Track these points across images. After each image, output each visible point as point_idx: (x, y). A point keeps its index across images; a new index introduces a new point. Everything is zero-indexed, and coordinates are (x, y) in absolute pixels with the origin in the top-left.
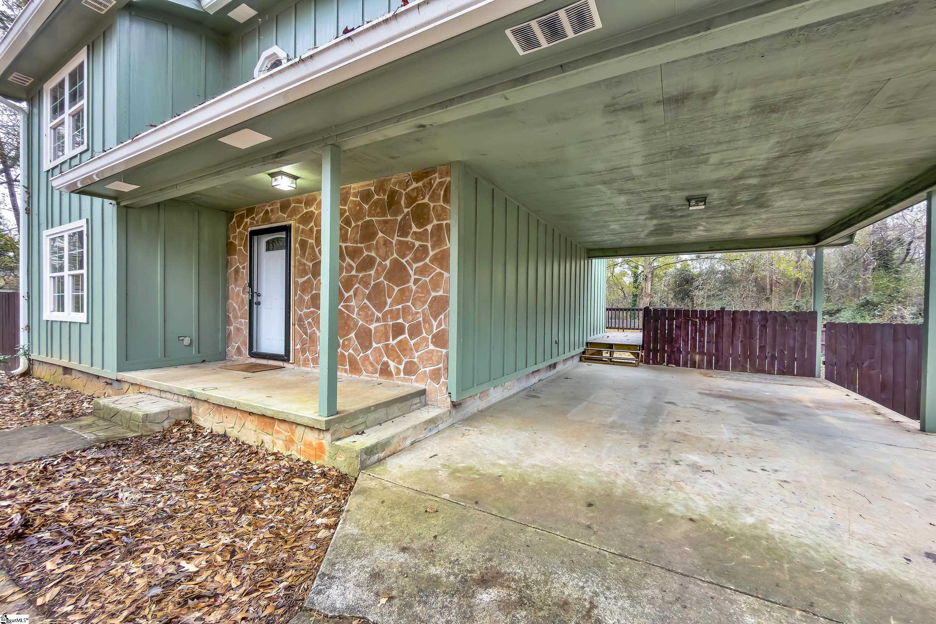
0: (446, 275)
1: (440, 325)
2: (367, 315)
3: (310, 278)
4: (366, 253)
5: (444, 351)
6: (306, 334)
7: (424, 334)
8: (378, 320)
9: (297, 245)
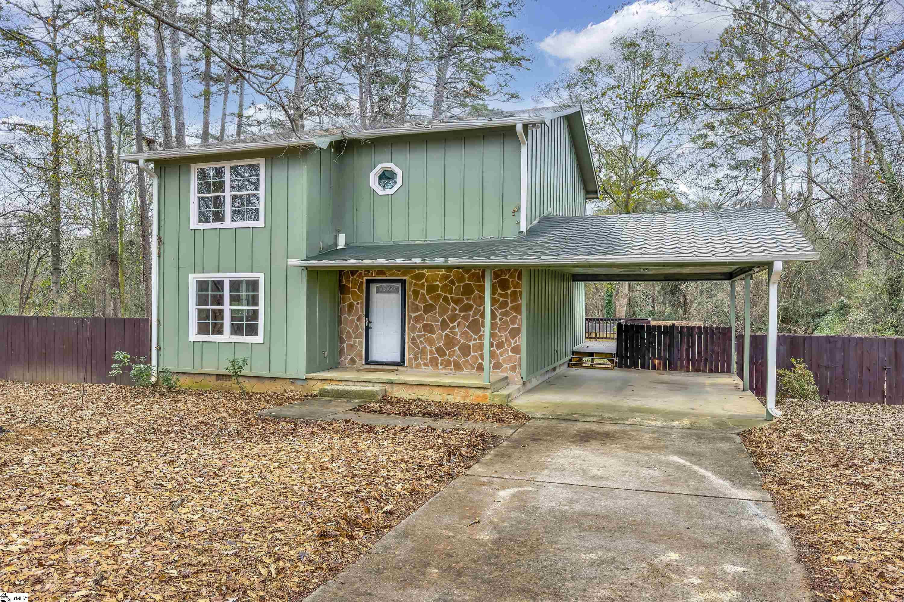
0: (519, 317)
1: (516, 342)
2: (467, 337)
3: (421, 314)
4: (466, 302)
5: (518, 356)
6: (418, 348)
7: (506, 347)
8: (475, 340)
9: (411, 292)
